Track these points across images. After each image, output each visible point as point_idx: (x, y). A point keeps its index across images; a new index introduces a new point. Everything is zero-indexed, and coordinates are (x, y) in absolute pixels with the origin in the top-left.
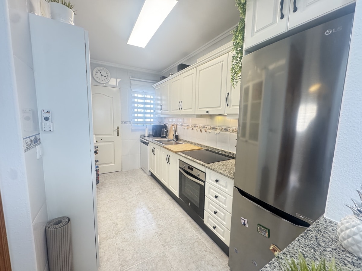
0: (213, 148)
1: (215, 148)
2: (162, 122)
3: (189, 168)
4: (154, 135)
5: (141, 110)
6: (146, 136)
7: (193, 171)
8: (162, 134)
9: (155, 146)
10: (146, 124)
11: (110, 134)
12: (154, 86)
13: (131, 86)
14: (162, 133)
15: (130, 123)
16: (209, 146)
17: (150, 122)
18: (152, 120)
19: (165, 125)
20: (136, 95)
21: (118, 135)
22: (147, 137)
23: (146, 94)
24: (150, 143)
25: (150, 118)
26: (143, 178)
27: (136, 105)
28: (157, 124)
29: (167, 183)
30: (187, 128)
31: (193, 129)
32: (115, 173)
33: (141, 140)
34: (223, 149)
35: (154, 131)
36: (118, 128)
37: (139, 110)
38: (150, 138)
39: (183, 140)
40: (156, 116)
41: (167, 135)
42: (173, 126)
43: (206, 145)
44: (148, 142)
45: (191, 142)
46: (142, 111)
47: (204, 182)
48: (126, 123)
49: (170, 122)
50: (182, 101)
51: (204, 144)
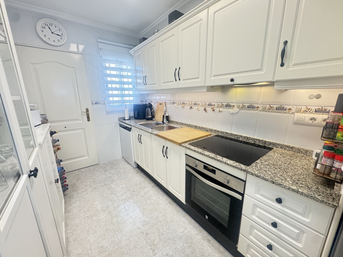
0: (227, 133)
1: (231, 132)
2: (144, 101)
3: (205, 168)
4: (136, 116)
5: (116, 85)
6: (126, 119)
7: (215, 174)
8: (147, 116)
9: (142, 132)
10: (124, 104)
11: (78, 120)
12: (132, 51)
13: (100, 51)
14: (146, 114)
15: (104, 104)
16: (219, 130)
17: (129, 101)
18: (131, 98)
19: (149, 103)
20: (107, 65)
21: (89, 120)
22: (128, 120)
23: (121, 63)
24: (133, 128)
25: (129, 96)
26: (128, 172)
27: (109, 79)
28: (138, 102)
29: (163, 181)
30: (182, 107)
31: (191, 108)
32: (90, 168)
33: (120, 124)
34: (244, 135)
35: (136, 112)
36: (87, 110)
37: (114, 86)
38: (132, 121)
39: (177, 123)
40: (137, 92)
41: (153, 117)
42: (160, 104)
43: (214, 129)
44: (130, 127)
45: (190, 125)
46: (118, 86)
47: (242, 195)
48: (98, 103)
49: (155, 100)
50: (180, 68)
51: (211, 128)
